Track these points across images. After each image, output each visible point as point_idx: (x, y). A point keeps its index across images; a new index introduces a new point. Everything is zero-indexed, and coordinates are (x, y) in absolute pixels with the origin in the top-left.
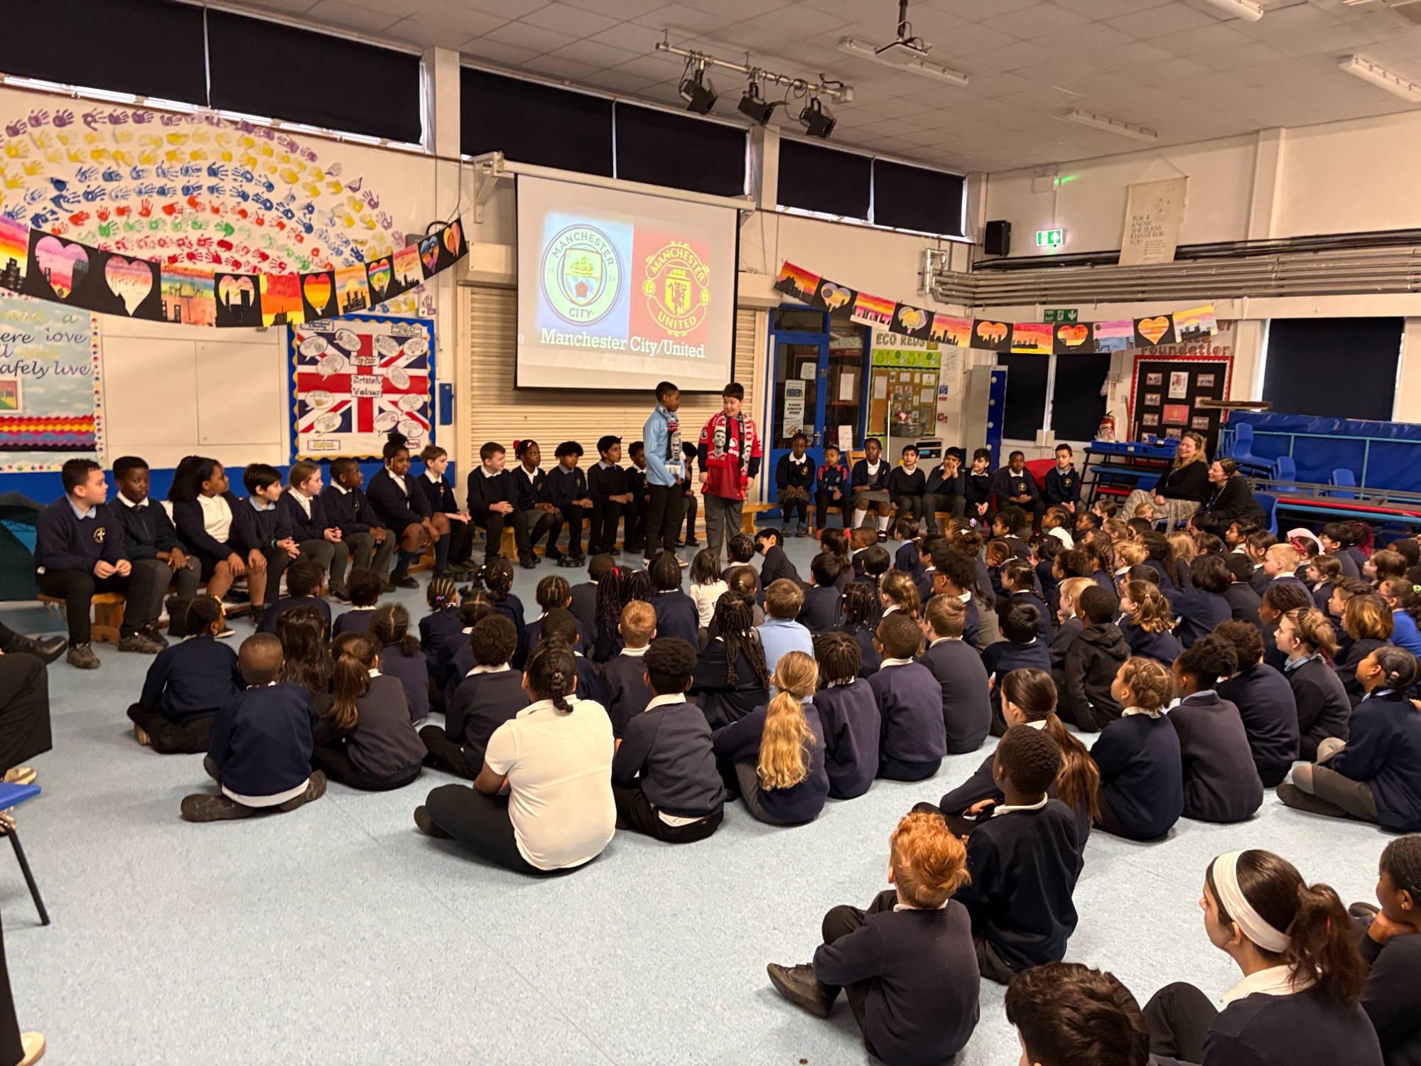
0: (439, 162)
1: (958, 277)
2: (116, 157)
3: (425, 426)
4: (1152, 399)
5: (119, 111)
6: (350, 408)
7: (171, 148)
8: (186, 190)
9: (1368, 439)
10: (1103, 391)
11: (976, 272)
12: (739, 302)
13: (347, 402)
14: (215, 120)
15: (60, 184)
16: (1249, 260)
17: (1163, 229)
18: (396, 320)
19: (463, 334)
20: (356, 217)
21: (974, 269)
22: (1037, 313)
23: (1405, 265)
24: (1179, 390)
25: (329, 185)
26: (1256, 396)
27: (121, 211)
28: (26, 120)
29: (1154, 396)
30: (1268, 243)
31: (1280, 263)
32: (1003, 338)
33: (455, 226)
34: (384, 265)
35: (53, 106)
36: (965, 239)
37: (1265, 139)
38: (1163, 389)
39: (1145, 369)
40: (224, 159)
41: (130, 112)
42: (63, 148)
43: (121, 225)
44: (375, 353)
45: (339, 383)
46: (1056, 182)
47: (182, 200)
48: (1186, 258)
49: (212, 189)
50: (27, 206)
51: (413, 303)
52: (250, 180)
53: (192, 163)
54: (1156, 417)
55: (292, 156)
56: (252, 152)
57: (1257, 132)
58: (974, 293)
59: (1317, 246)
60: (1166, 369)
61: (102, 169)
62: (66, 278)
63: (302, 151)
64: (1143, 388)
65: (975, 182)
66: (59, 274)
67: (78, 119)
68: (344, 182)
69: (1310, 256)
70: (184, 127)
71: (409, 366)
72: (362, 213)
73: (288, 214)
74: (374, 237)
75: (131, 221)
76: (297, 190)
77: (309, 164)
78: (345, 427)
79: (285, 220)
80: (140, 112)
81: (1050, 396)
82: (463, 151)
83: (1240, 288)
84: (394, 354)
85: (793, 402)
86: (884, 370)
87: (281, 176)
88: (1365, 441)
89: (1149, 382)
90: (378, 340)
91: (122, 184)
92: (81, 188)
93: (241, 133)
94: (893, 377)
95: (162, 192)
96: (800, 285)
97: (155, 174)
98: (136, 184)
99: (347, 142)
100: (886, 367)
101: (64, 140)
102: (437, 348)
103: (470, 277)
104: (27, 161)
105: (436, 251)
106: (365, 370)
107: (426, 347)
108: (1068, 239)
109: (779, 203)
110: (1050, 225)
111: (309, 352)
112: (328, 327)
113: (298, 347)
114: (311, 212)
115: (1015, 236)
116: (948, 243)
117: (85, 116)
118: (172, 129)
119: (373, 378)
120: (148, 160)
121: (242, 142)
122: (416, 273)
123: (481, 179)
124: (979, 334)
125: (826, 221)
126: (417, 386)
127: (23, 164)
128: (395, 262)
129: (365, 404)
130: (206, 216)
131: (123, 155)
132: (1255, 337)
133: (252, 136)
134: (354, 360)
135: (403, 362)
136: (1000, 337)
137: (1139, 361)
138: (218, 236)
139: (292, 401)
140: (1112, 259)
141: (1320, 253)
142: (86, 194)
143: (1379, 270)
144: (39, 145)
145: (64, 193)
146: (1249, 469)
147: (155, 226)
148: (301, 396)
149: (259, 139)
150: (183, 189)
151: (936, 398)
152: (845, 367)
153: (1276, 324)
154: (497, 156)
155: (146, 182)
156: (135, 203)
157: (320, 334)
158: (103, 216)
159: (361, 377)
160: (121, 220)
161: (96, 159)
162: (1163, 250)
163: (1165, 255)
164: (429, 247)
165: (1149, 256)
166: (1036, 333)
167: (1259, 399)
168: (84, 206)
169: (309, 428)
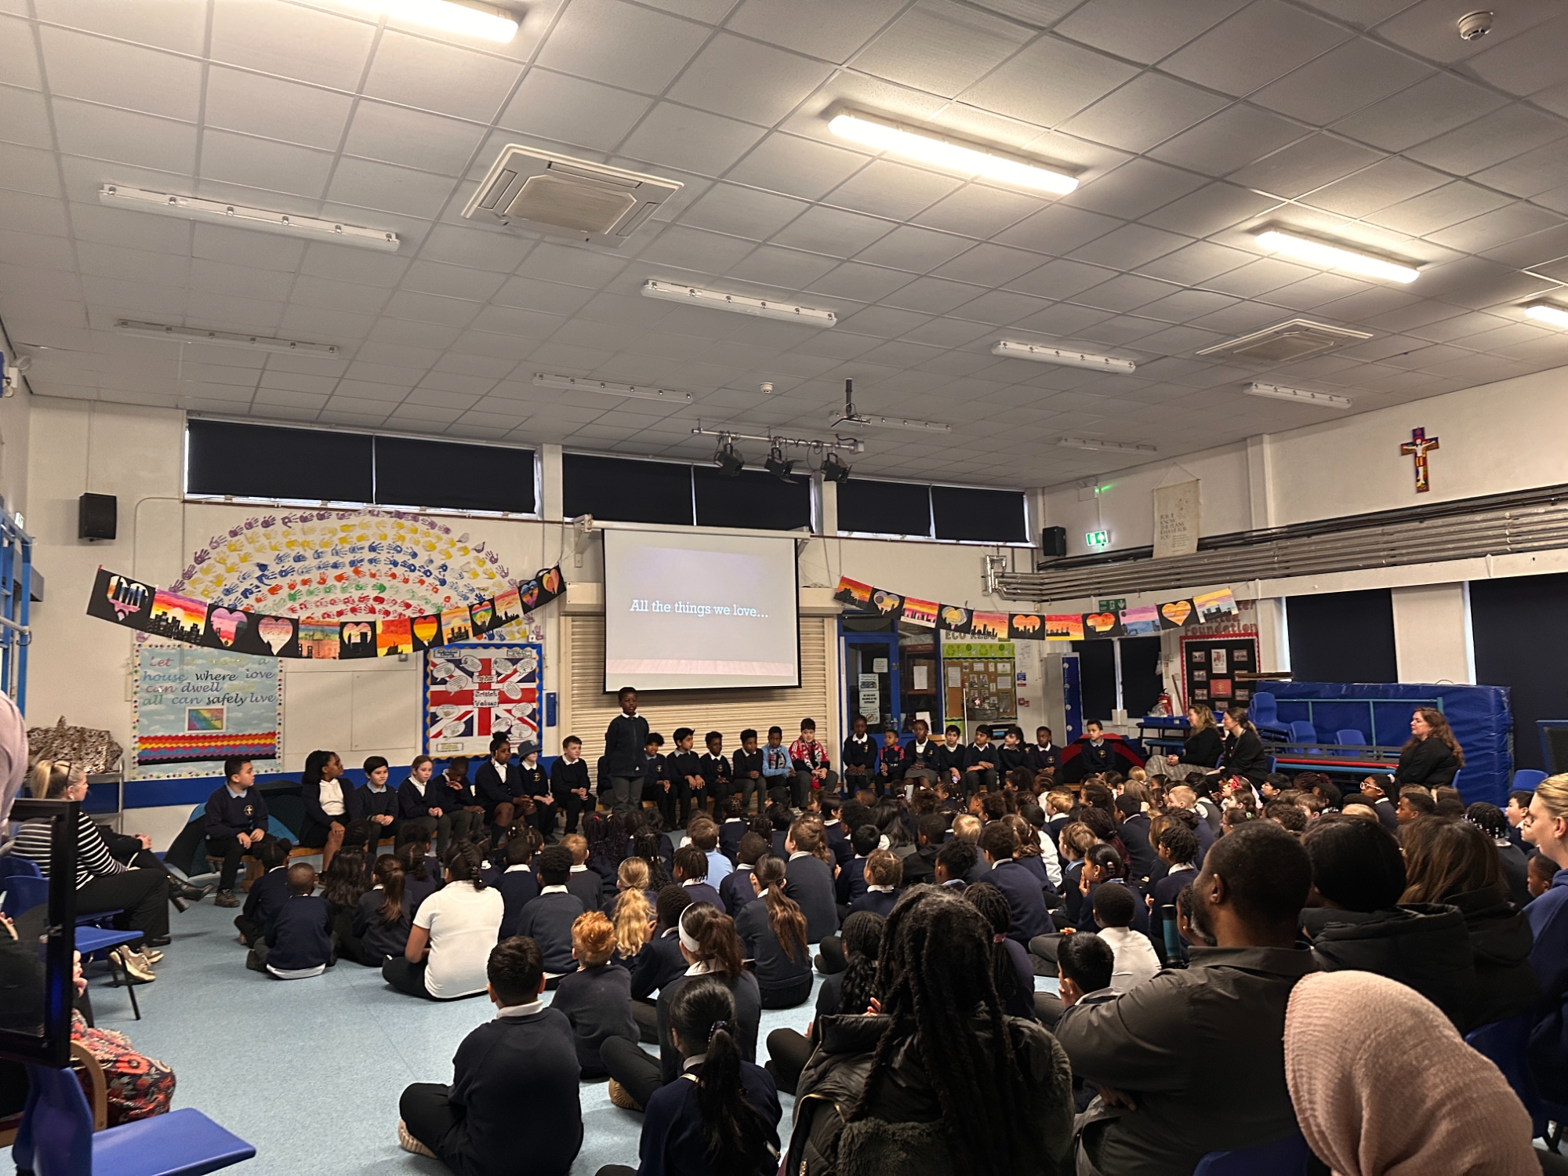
0: (546, 525)
1: (1021, 578)
2: (303, 545)
3: (533, 728)
4: (1200, 675)
5: (308, 512)
6: (472, 717)
7: (343, 534)
8: (352, 563)
9: (1371, 700)
10: (1158, 671)
11: (1041, 572)
12: (800, 612)
13: (471, 712)
14: (376, 513)
15: (263, 567)
16: (1256, 547)
17: (1187, 525)
18: (510, 646)
19: (565, 653)
20: (480, 570)
21: (1039, 570)
22: (1093, 604)
23: (1377, 543)
24: (1220, 666)
25: (460, 549)
26: (1284, 667)
27: (305, 582)
28: (243, 526)
29: (1201, 673)
30: (1269, 532)
31: (1280, 548)
32: (1037, 628)
33: (553, 571)
34: (487, 605)
35: (262, 514)
36: (1030, 545)
37: (1252, 445)
38: (1207, 665)
39: (1190, 648)
40: (381, 539)
41: (315, 513)
42: (266, 542)
43: (304, 592)
44: (493, 672)
45: (465, 697)
46: (1097, 491)
47: (348, 571)
48: (1208, 549)
49: (371, 561)
50: (240, 584)
51: (525, 632)
52: (400, 552)
53: (358, 544)
54: (1205, 692)
55: (431, 531)
56: (402, 532)
57: (1245, 439)
58: (1041, 590)
59: (1309, 532)
60: (1207, 648)
61: (293, 554)
62: (231, 633)
63: (440, 527)
64: (1191, 667)
65: (1033, 496)
66: (226, 632)
67: (279, 522)
68: (471, 545)
69: (1305, 540)
70: (353, 519)
71: (518, 682)
72: (485, 567)
73: (428, 573)
74: (493, 585)
75: (312, 588)
76: (434, 555)
77: (445, 536)
78: (468, 732)
79: (424, 578)
80: (322, 512)
81: (1119, 679)
82: (565, 515)
83: (1254, 571)
84: (509, 672)
85: (866, 693)
86: (955, 662)
87: (423, 546)
88: (1368, 702)
89: (1194, 660)
90: (496, 662)
91: (306, 563)
92: (278, 568)
93: (394, 519)
94: (966, 668)
95: (335, 566)
96: (856, 594)
97: (330, 553)
98: (316, 562)
99: (474, 518)
100: (958, 658)
101: (267, 537)
102: (544, 666)
103: (568, 609)
104: (242, 553)
105: (536, 592)
106: (485, 686)
107: (535, 665)
108: (1113, 540)
109: (839, 529)
110: (1095, 527)
111: (440, 675)
112: (455, 655)
113: (432, 671)
114: (445, 571)
115: (1070, 538)
116: (1010, 549)
117: (283, 519)
118: (344, 522)
119: (491, 692)
120: (327, 545)
121: (395, 525)
122: (516, 609)
123: (579, 533)
124: (1015, 626)
125: (886, 541)
126: (528, 696)
127: (239, 555)
128: (496, 603)
129: (485, 713)
130: (366, 580)
131: (308, 543)
132: (1272, 615)
133: (403, 521)
134: (476, 679)
135: (516, 678)
136: (1034, 627)
137: (1184, 641)
138: (375, 594)
139: (425, 713)
140: (1146, 553)
141: (1313, 537)
142: (281, 572)
143: (1357, 549)
144: (251, 541)
145: (266, 573)
146: (1268, 734)
147: (328, 591)
148: (432, 709)
149: (407, 523)
150: (350, 563)
151: (1014, 684)
152: (917, 661)
153: (1291, 601)
154: (587, 517)
155: (324, 560)
156: (315, 576)
157: (449, 661)
158: (292, 587)
159: (481, 692)
160: (304, 588)
161: (288, 547)
162: (1187, 542)
163: (1189, 547)
164: (529, 589)
165: (1176, 548)
166: (1067, 623)
167: (1288, 670)
168: (279, 581)
169: (439, 734)
